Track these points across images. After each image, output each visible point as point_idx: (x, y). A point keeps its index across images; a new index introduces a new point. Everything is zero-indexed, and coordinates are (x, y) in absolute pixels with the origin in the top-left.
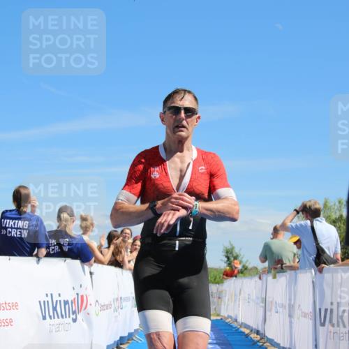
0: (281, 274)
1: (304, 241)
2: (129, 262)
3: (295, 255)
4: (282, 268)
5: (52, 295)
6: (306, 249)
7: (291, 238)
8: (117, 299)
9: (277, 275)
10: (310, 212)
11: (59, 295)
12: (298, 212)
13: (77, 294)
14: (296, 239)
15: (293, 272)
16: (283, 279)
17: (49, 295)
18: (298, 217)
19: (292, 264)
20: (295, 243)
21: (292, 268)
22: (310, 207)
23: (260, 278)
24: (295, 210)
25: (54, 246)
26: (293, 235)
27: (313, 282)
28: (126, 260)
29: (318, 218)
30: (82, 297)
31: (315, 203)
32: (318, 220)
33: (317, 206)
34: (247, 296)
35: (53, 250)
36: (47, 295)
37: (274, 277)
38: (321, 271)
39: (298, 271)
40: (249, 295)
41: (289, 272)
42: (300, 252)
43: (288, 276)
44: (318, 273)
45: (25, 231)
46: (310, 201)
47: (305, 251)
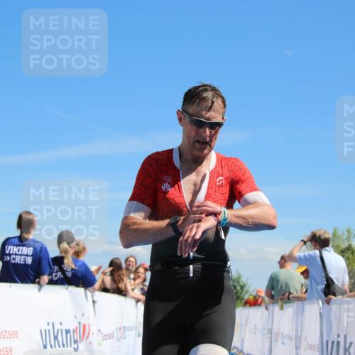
0: (288, 305)
1: (312, 271)
2: (133, 290)
3: (302, 285)
4: (289, 299)
5: (53, 324)
6: (315, 280)
7: (298, 268)
8: (120, 329)
9: (284, 305)
10: (319, 242)
11: (61, 324)
12: (305, 243)
13: (80, 323)
14: (303, 269)
15: (300, 302)
16: (290, 310)
17: (51, 324)
18: (307, 247)
19: (299, 294)
20: (302, 273)
21: (299, 299)
22: (320, 237)
23: (267, 308)
24: (302, 240)
25: (57, 272)
26: (301, 265)
27: (320, 313)
28: (129, 288)
29: (327, 248)
30: (84, 326)
31: (325, 232)
32: (326, 250)
33: (327, 236)
34: (253, 326)
35: (56, 276)
36: (48, 324)
37: (282, 308)
38: (328, 302)
39: (305, 302)
40: (255, 325)
41: (296, 303)
42: (307, 282)
43: (295, 307)
44: (325, 304)
45: (29, 258)
46: (320, 230)
47: (313, 282)
